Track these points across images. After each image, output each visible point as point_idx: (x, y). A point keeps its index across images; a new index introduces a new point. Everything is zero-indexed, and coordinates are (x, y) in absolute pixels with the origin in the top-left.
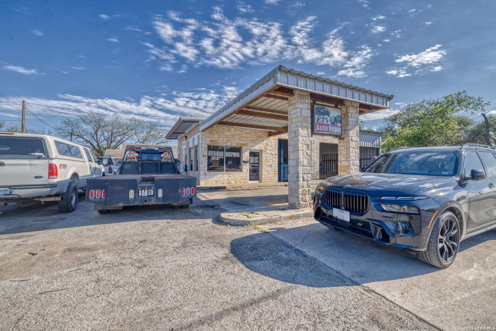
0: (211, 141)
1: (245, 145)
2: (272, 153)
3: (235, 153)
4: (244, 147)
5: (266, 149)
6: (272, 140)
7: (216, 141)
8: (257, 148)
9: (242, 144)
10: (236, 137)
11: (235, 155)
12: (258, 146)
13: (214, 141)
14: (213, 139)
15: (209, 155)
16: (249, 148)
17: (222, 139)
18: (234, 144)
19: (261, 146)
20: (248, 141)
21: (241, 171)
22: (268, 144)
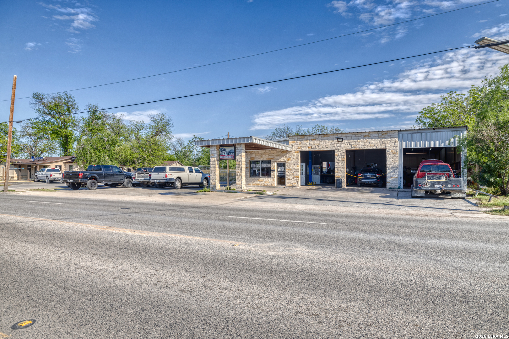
0: (251, 158)
1: (272, 159)
2: (294, 163)
3: (267, 165)
4: (272, 161)
5: (289, 161)
6: (294, 153)
7: (254, 158)
8: (281, 160)
9: (270, 158)
10: (266, 154)
11: (267, 166)
12: (282, 158)
13: (252, 158)
14: (252, 157)
15: (252, 167)
16: (275, 160)
17: (257, 156)
18: (265, 158)
19: (284, 159)
20: (275, 156)
21: (271, 177)
22: (291, 156)
